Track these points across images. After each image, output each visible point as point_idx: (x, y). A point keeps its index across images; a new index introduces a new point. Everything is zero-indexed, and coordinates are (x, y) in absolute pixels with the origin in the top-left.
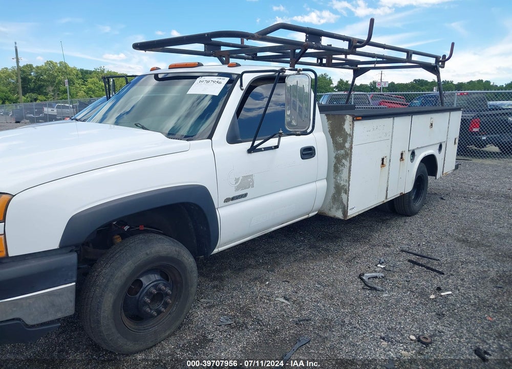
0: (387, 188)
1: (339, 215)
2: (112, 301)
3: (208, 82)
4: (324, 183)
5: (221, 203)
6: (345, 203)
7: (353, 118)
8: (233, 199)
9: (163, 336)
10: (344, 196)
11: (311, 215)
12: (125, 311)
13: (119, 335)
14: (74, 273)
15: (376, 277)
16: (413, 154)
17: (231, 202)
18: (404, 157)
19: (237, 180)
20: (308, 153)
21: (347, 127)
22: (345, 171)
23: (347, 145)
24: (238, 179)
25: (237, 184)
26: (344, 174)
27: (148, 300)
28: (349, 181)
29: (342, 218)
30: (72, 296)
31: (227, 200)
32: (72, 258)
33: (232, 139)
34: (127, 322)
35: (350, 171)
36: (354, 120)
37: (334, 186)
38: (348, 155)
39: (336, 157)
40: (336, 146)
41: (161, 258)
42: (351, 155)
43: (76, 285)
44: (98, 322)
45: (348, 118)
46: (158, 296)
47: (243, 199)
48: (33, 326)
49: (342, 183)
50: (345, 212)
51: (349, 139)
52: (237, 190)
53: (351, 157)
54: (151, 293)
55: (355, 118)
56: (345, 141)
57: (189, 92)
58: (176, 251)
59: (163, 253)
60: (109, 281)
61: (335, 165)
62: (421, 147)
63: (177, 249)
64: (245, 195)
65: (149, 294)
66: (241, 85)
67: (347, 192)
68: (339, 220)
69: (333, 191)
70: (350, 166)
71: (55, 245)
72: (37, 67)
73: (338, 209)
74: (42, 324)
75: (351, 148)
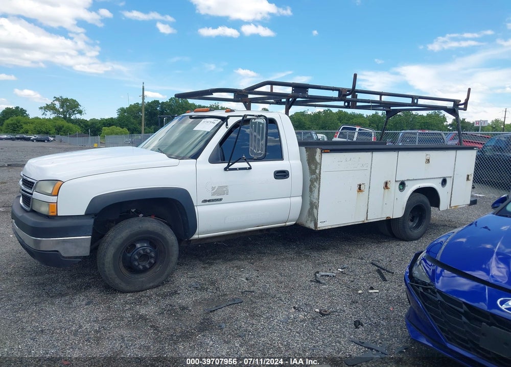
0: (367, 210)
1: (312, 226)
2: (113, 252)
3: (207, 122)
4: (300, 199)
5: (200, 202)
6: (316, 216)
7: (321, 151)
8: (209, 201)
9: (148, 286)
10: (315, 210)
11: (288, 224)
12: (123, 263)
13: (116, 276)
14: (91, 230)
15: (328, 276)
16: (403, 185)
17: (207, 203)
18: (388, 186)
19: (213, 188)
20: (282, 175)
21: (317, 157)
22: (316, 191)
23: (317, 171)
24: (215, 187)
25: (213, 191)
26: (316, 194)
27: (137, 257)
28: (319, 199)
29: (314, 229)
30: (88, 245)
31: (205, 201)
32: (91, 221)
33: (213, 160)
34: (123, 270)
35: (319, 191)
36: (322, 152)
37: (309, 203)
38: (318, 179)
39: (310, 181)
40: (311, 172)
41: (148, 232)
42: (320, 179)
43: (92, 238)
44: (104, 264)
45: (318, 150)
46: (145, 256)
47: (218, 202)
48: (66, 258)
49: (315, 201)
50: (316, 224)
51: (318, 166)
52: (213, 195)
53: (320, 180)
54: (140, 253)
55: (323, 151)
56: (316, 168)
57: (195, 129)
58: (161, 229)
59: (151, 229)
60: (113, 240)
61: (310, 186)
62: (414, 180)
63: (162, 228)
64: (221, 200)
65: (139, 254)
66: (227, 125)
67: (317, 208)
68: (311, 230)
69: (308, 207)
70: (319, 187)
71: (82, 212)
72: (163, 103)
73: (311, 221)
74: (69, 257)
75: (320, 173)
